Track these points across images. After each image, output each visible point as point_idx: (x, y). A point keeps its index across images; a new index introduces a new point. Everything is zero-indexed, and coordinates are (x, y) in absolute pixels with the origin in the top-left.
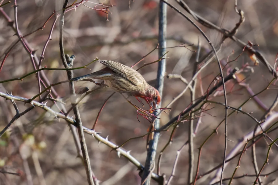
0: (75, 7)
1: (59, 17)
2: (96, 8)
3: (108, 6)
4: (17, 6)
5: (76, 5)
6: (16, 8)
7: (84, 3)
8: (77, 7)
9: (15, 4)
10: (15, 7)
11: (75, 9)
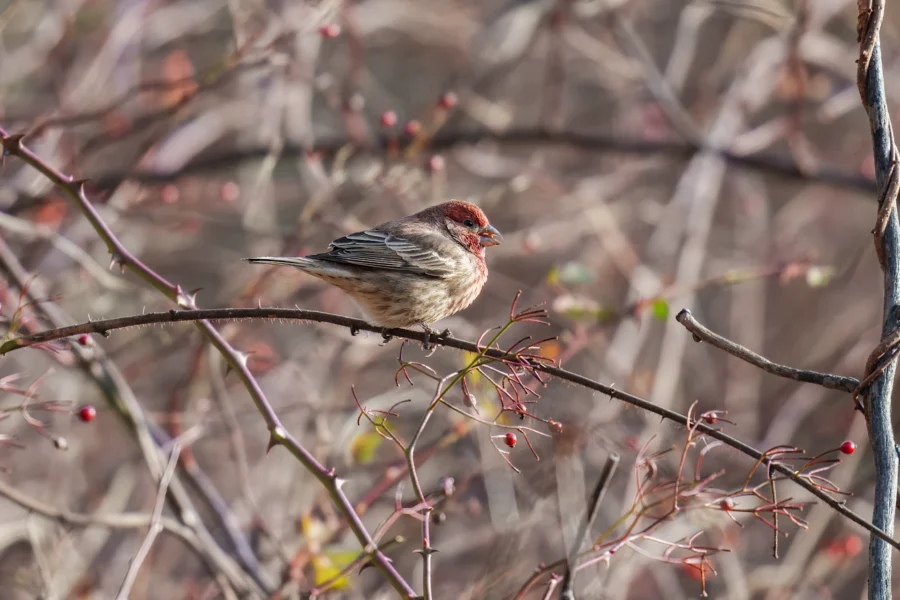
0: (608, 553)
1: (558, 585)
2: (671, 556)
3: (705, 551)
4: (433, 551)
5: (610, 548)
6: (430, 556)
7: (633, 542)
8: (612, 552)
9: (425, 543)
10: (424, 555)
11: (608, 559)
